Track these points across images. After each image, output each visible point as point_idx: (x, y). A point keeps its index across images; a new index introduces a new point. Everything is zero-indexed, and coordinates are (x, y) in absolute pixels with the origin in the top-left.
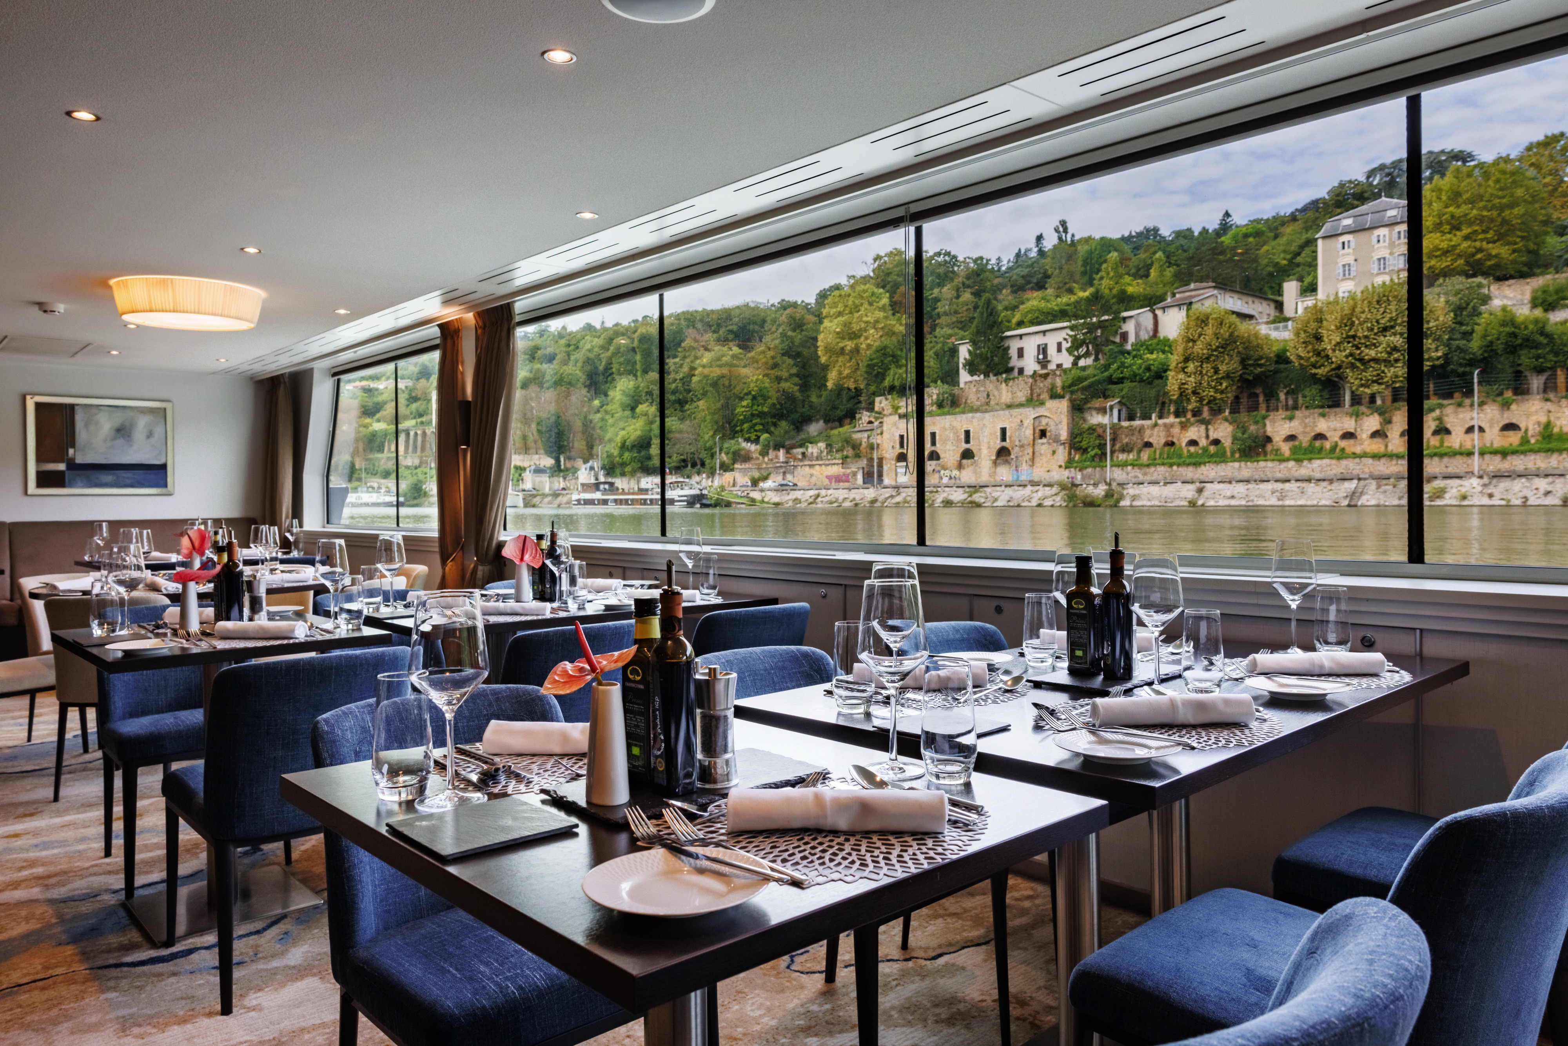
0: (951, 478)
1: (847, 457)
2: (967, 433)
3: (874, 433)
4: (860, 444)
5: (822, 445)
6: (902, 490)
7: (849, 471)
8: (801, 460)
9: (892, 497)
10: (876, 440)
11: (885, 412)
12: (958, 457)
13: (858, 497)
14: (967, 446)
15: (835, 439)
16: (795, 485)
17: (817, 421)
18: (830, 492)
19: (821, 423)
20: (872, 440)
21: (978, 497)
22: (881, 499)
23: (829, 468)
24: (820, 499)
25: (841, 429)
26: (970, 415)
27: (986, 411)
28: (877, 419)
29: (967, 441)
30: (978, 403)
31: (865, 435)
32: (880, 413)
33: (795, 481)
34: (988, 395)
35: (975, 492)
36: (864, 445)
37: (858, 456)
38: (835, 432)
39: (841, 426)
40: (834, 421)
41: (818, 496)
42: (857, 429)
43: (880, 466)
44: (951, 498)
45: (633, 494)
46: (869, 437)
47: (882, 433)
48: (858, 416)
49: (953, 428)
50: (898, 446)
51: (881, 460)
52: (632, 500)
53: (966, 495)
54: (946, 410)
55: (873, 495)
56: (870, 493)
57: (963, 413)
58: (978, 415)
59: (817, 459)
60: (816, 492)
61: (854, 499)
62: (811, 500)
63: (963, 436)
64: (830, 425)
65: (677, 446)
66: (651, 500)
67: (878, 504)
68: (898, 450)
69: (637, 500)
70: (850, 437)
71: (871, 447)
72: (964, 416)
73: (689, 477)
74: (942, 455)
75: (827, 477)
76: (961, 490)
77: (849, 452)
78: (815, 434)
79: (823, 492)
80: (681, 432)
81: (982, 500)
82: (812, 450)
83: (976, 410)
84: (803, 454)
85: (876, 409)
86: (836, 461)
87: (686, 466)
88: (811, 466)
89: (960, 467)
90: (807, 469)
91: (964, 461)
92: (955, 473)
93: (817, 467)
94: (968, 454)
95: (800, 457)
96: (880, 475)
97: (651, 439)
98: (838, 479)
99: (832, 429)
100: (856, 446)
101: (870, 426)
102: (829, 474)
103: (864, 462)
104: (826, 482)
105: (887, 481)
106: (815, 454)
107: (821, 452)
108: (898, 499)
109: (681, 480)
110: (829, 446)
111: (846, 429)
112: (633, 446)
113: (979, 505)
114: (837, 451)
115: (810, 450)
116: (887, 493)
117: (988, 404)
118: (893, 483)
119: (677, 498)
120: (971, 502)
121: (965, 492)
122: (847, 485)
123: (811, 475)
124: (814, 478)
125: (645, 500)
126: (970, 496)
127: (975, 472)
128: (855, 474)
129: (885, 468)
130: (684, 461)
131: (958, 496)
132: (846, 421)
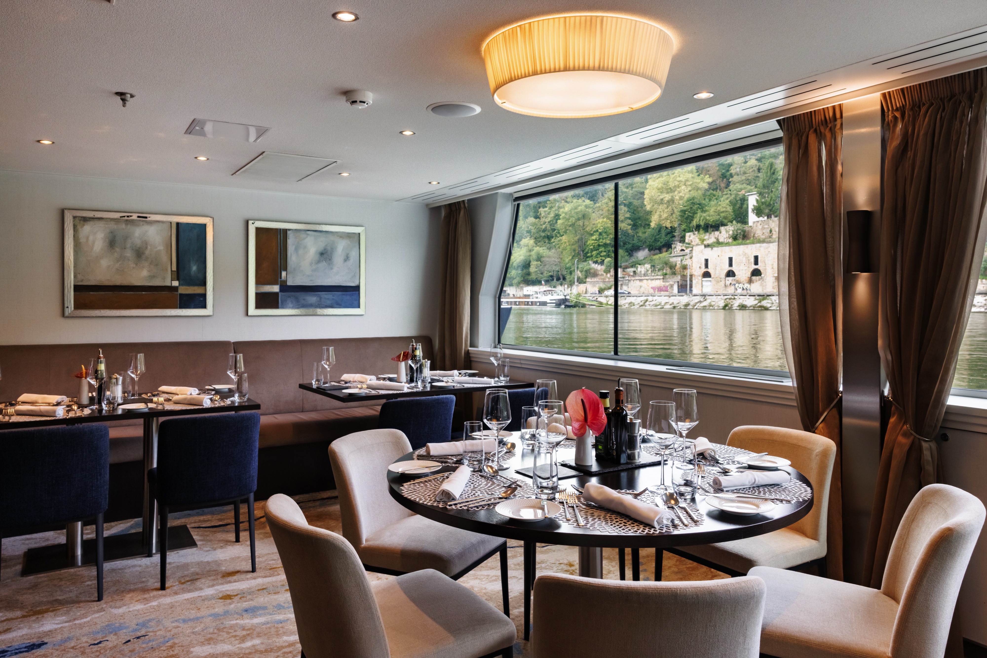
0: (743, 289)
1: (666, 274)
2: (756, 258)
3: (687, 257)
4: (676, 265)
5: (648, 266)
6: (707, 297)
7: (667, 284)
8: (633, 276)
9: (700, 302)
10: (687, 262)
11: (693, 243)
12: (749, 274)
13: (675, 302)
14: (756, 267)
15: (657, 262)
16: (629, 293)
17: (644, 249)
18: (655, 298)
19: (647, 250)
20: (684, 263)
21: (765, 303)
22: (692, 303)
23: (654, 281)
24: (648, 303)
25: (660, 255)
26: (758, 245)
27: (770, 242)
28: (687, 248)
29: (756, 263)
30: (764, 237)
31: (679, 259)
32: (689, 244)
33: (629, 290)
34: (771, 231)
35: (763, 300)
36: (678, 266)
37: (674, 274)
38: (657, 257)
39: (661, 253)
40: (656, 249)
41: (647, 301)
42: (672, 255)
43: (691, 281)
44: (745, 303)
45: (520, 298)
46: (682, 261)
47: (691, 258)
48: (673, 246)
49: (745, 254)
50: (703, 266)
51: (691, 276)
52: (519, 302)
53: (756, 302)
54: (740, 241)
55: (687, 301)
56: (684, 299)
57: (753, 243)
58: (765, 245)
59: (645, 275)
60: (645, 298)
61: (673, 303)
62: (642, 304)
63: (752, 260)
64: (652, 252)
65: (547, 266)
66: (532, 302)
67: (690, 307)
68: (704, 270)
69: (522, 302)
70: (668, 260)
71: (685, 268)
72: (754, 246)
73: (555, 287)
74: (736, 274)
75: (652, 288)
76: (753, 298)
77: (668, 271)
78: (642, 258)
79: (650, 298)
80: (549, 257)
81: (769, 305)
82: (641, 269)
83: (763, 241)
84: (634, 272)
85: (687, 241)
86: (659, 277)
87: (553, 280)
88: (640, 280)
89: (750, 281)
90: (638, 282)
91: (754, 278)
92: (747, 285)
93: (645, 281)
94: (756, 273)
95: (632, 274)
96: (691, 287)
97: (530, 262)
98: (660, 289)
99: (654, 255)
100: (672, 267)
101: (683, 252)
102: (653, 286)
103: (678, 278)
104: (652, 291)
105: (695, 291)
106: (643, 272)
107: (647, 271)
108: (705, 304)
109: (550, 289)
110: (653, 266)
111: (664, 255)
112: (518, 266)
113: (766, 309)
114: (659, 270)
115: (639, 269)
116: (697, 299)
117: (770, 237)
118: (700, 292)
119: (549, 301)
120: (761, 307)
121: (756, 299)
122: (667, 293)
123: (641, 287)
124: (642, 289)
125: (528, 302)
126: (760, 302)
127: (762, 285)
128: (672, 286)
129: (694, 282)
130: (551, 276)
131: (750, 302)
132: (664, 249)
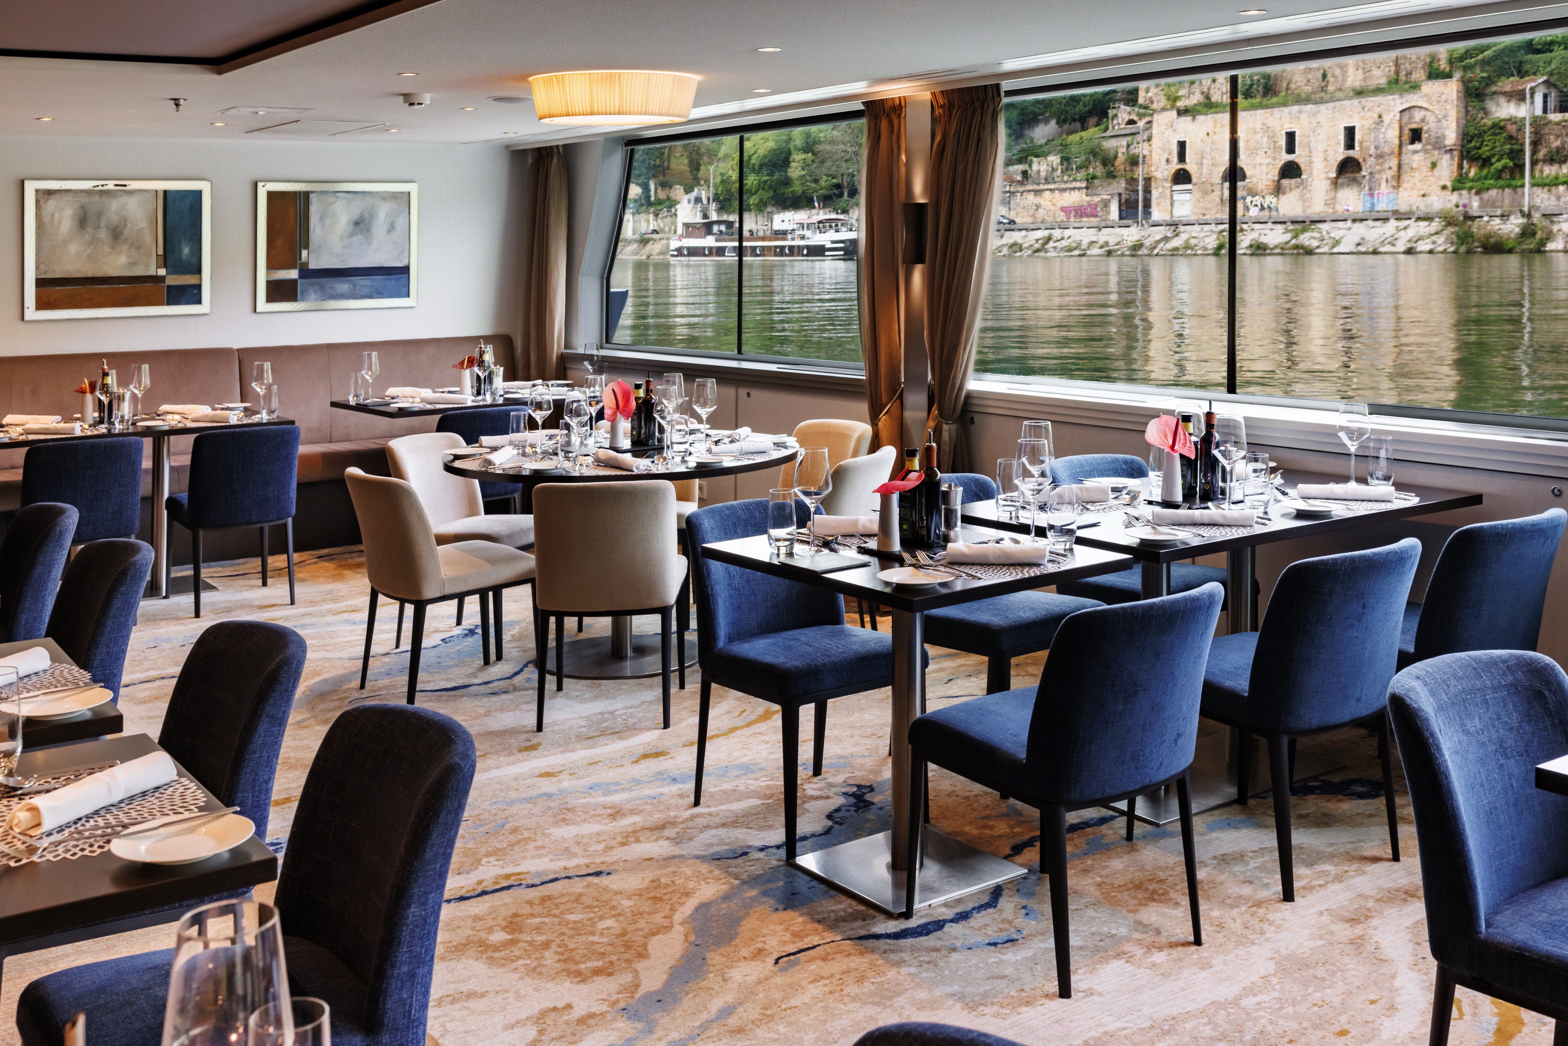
0: (1262, 208)
1: (1094, 177)
2: (1291, 137)
3: (1139, 138)
4: (1116, 157)
5: (1054, 159)
6: (1182, 228)
7: (1096, 199)
8: (1021, 183)
9: (1166, 239)
10: (1142, 149)
11: (1155, 106)
12: (1275, 174)
13: (1112, 241)
14: (1291, 157)
15: (1074, 149)
16: (1012, 222)
17: (1046, 121)
18: (1067, 233)
19: (1053, 123)
20: (1134, 150)
21: (1307, 239)
22: (1148, 243)
23: (1066, 195)
24: (1051, 244)
25: (1083, 134)
26: (1296, 108)
27: (1322, 101)
28: (1141, 116)
29: (1291, 149)
30: (1308, 89)
31: (1124, 142)
32: (1146, 108)
33: (1012, 215)
34: (1324, 76)
35: (1303, 231)
36: (1121, 158)
37: (1111, 176)
38: (1075, 138)
39: (1084, 129)
40: (1074, 120)
41: (1049, 239)
42: (1108, 133)
43: (1147, 191)
44: (1264, 240)
45: (763, 239)
46: (1128, 146)
47: (1149, 139)
48: (1111, 113)
49: (1266, 129)
50: (1175, 159)
51: (1148, 181)
52: (763, 248)
53: (1288, 236)
54: (1257, 100)
55: (1136, 238)
56: (1132, 234)
57: (1285, 104)
58: (1309, 107)
59: (1047, 181)
60: (1046, 233)
61: (1107, 244)
62: (1037, 246)
63: (1283, 142)
64: (1066, 126)
65: (828, 164)
66: (791, 248)
67: (1144, 251)
68: (1175, 166)
69: (769, 248)
70: (1099, 144)
71: (1134, 162)
72: (1286, 110)
73: (845, 211)
74: (1248, 173)
75: (1063, 209)
76: (1280, 228)
77: (1097, 169)
78: (1043, 141)
79: (1057, 233)
80: (832, 142)
81: (1315, 243)
82: (1040, 167)
83: (1307, 100)
84: (1025, 173)
85: (1141, 100)
86: (1078, 184)
87: (841, 195)
88: (1037, 192)
89: (1278, 190)
90: (1031, 197)
91: (1285, 182)
92: (1270, 200)
93: (1047, 194)
94: (1291, 171)
95: (1019, 178)
96: (1147, 205)
97: (789, 153)
98: (1080, 212)
99: (1070, 133)
100: (1108, 161)
101: (1131, 129)
102: (1066, 204)
103: (1121, 185)
104: (1062, 216)
105: (1157, 214)
106: (1043, 174)
107: (1054, 170)
108: (1176, 243)
109: (833, 216)
110: (1065, 160)
111: (1092, 132)
112: (761, 166)
113: (1309, 252)
114: (1079, 168)
115: (1035, 167)
116: (1158, 233)
117: (1323, 89)
118: (1167, 217)
119: (829, 245)
120: (1296, 247)
121: (1287, 231)
122: (1094, 221)
123: (1038, 207)
124: (1041, 211)
125: (782, 248)
126: (1296, 237)
127: (1302, 198)
128: (1106, 204)
129: (1155, 193)
130: (838, 186)
131: (1275, 236)
132: (1092, 121)
